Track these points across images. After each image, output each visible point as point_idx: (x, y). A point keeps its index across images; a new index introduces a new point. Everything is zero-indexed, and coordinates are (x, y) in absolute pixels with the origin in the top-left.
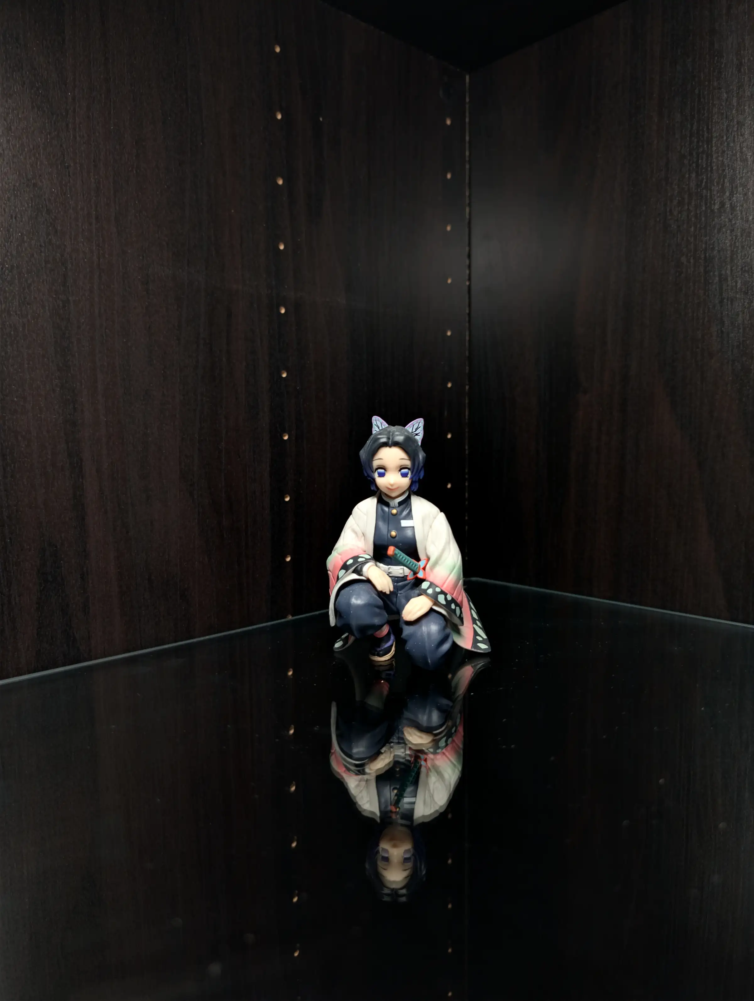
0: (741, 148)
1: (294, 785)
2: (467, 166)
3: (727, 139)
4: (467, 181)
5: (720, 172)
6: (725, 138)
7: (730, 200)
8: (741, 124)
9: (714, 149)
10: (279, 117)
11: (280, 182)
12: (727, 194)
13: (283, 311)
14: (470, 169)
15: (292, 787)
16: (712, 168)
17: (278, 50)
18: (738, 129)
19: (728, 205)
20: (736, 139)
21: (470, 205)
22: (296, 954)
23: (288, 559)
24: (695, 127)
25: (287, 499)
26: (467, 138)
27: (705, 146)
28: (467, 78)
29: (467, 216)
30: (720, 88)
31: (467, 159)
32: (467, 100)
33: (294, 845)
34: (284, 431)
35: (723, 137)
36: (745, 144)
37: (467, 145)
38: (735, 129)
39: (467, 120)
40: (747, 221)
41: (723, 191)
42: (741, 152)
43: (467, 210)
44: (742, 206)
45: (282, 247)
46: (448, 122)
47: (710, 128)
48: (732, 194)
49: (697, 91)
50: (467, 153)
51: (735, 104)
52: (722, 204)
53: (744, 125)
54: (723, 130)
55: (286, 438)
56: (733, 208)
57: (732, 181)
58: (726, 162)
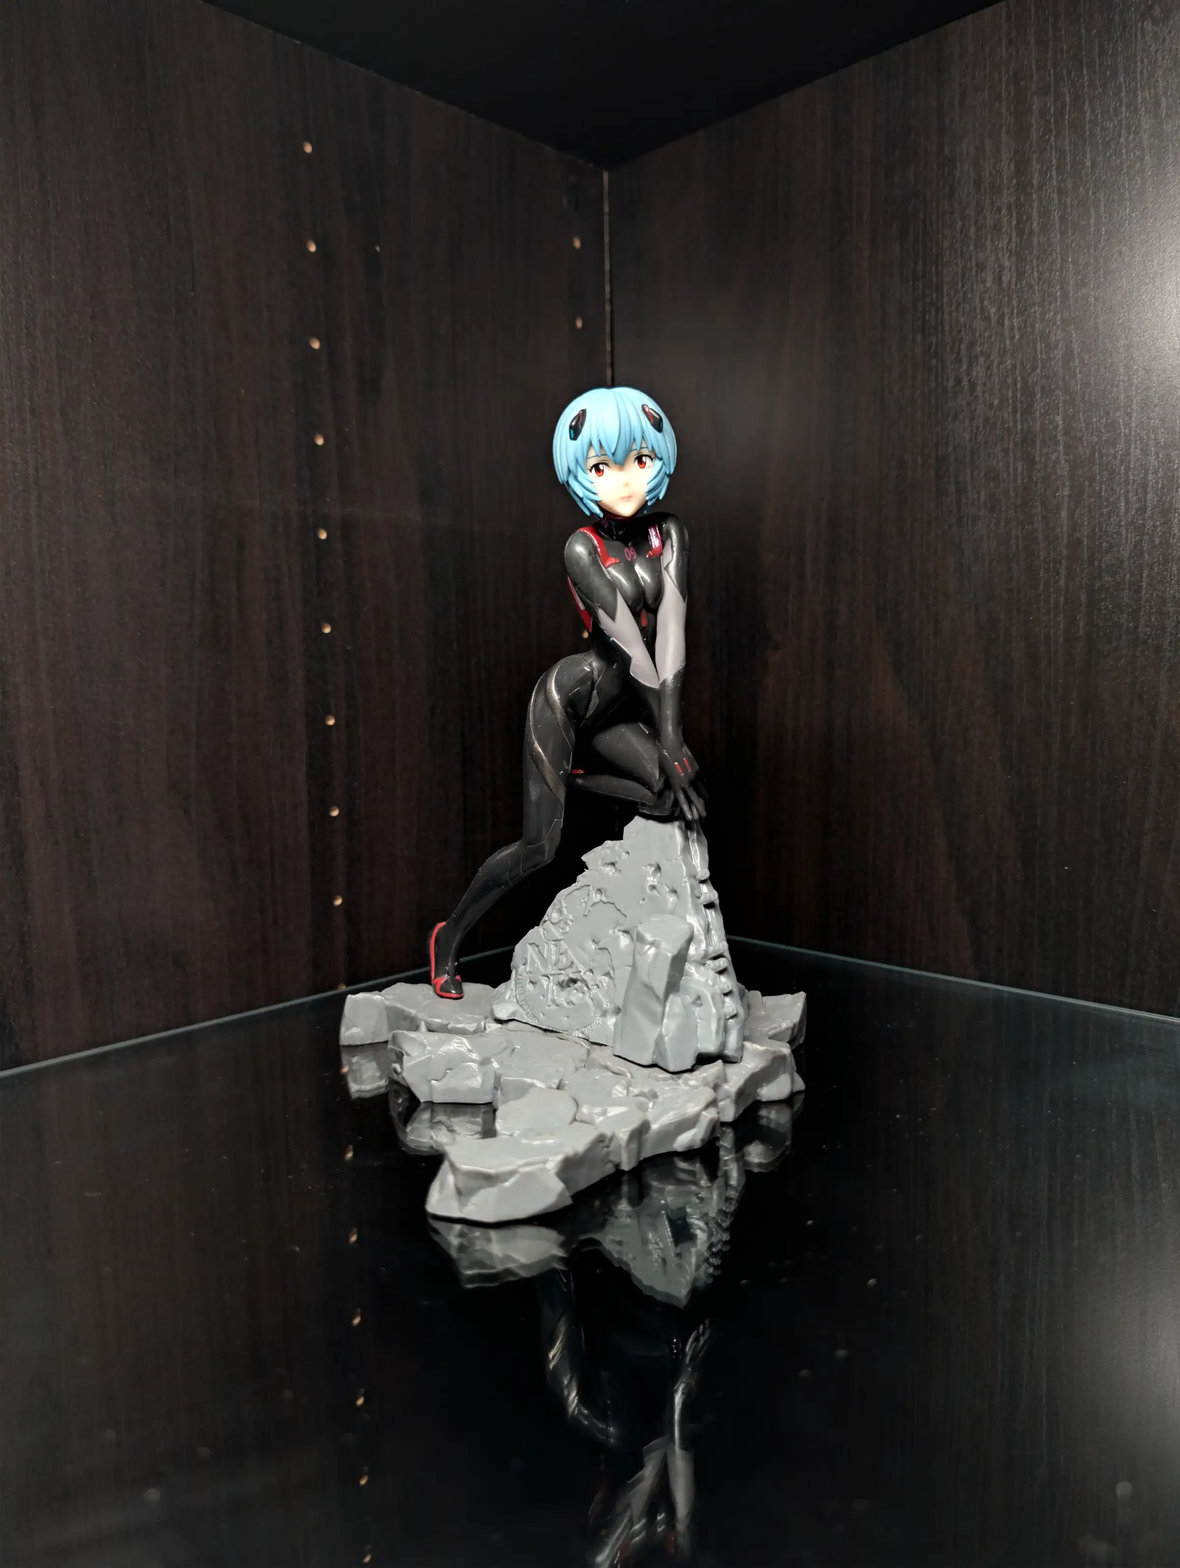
0: (982, 300)
1: (354, 1234)
2: (608, 308)
3: (963, 286)
4: (608, 330)
5: (954, 333)
6: (960, 285)
7: (968, 375)
8: (981, 267)
9: (946, 300)
10: (313, 248)
11: (316, 345)
12: (965, 367)
13: (323, 535)
14: (612, 312)
15: (352, 1236)
16: (943, 327)
18: (977, 273)
19: (965, 382)
20: (975, 287)
22: (363, 1482)
24: (920, 268)
26: (607, 266)
27: (934, 296)
28: (606, 176)
30: (952, 213)
31: (608, 296)
33: (357, 1321)
34: (327, 713)
35: (957, 284)
36: (987, 296)
37: (607, 277)
38: (974, 273)
39: (607, 239)
40: (991, 406)
41: (958, 360)
42: (983, 308)
44: (985, 384)
45: (320, 441)
47: (940, 269)
48: (970, 366)
49: (921, 215)
50: (607, 289)
51: (973, 237)
52: (958, 381)
53: (985, 267)
54: (957, 273)
56: (973, 387)
57: (972, 345)
58: (962, 320)
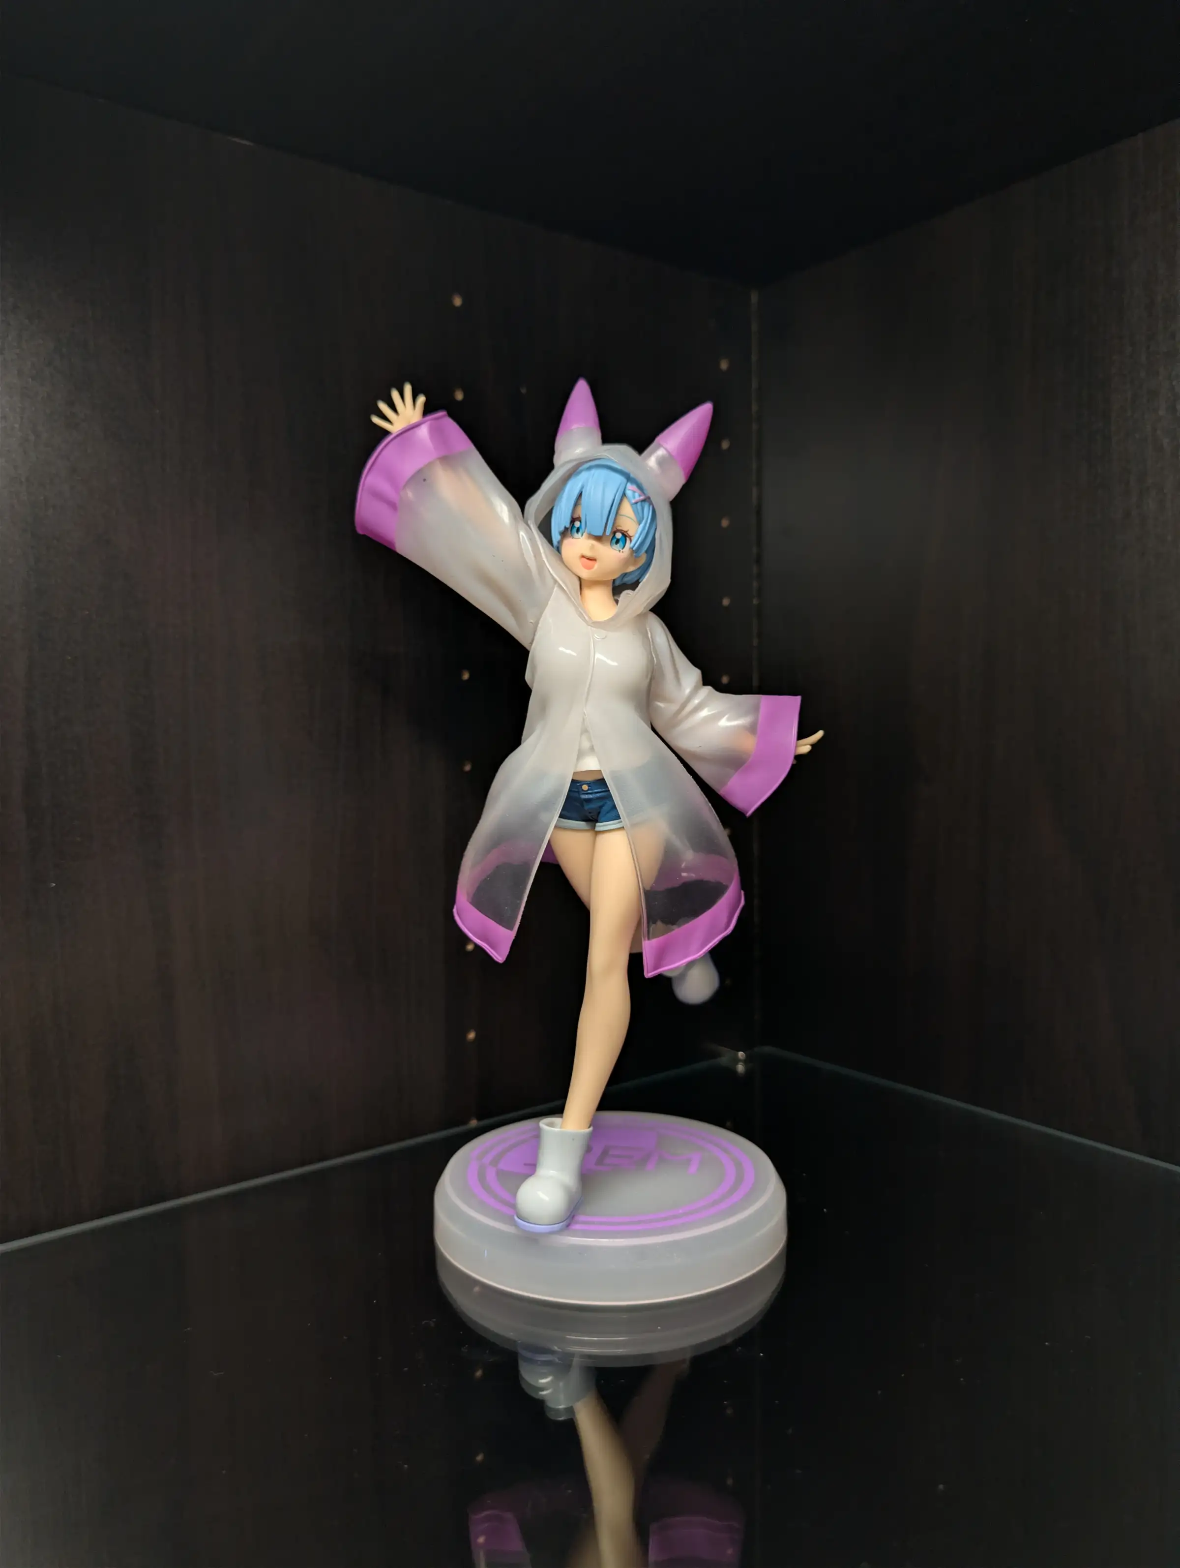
13: (466, 676)
17: (458, 301)
23: (472, 1035)
26: (754, 385)
28: (754, 298)
29: (754, 501)
31: (755, 415)
32: (754, 327)
37: (754, 395)
43: (755, 491)
46: (724, 365)
51: (1144, 363)
52: (1127, 514)
53: (1157, 395)
54: (1126, 400)
56: (1143, 520)
57: (1142, 476)
58: (1132, 449)
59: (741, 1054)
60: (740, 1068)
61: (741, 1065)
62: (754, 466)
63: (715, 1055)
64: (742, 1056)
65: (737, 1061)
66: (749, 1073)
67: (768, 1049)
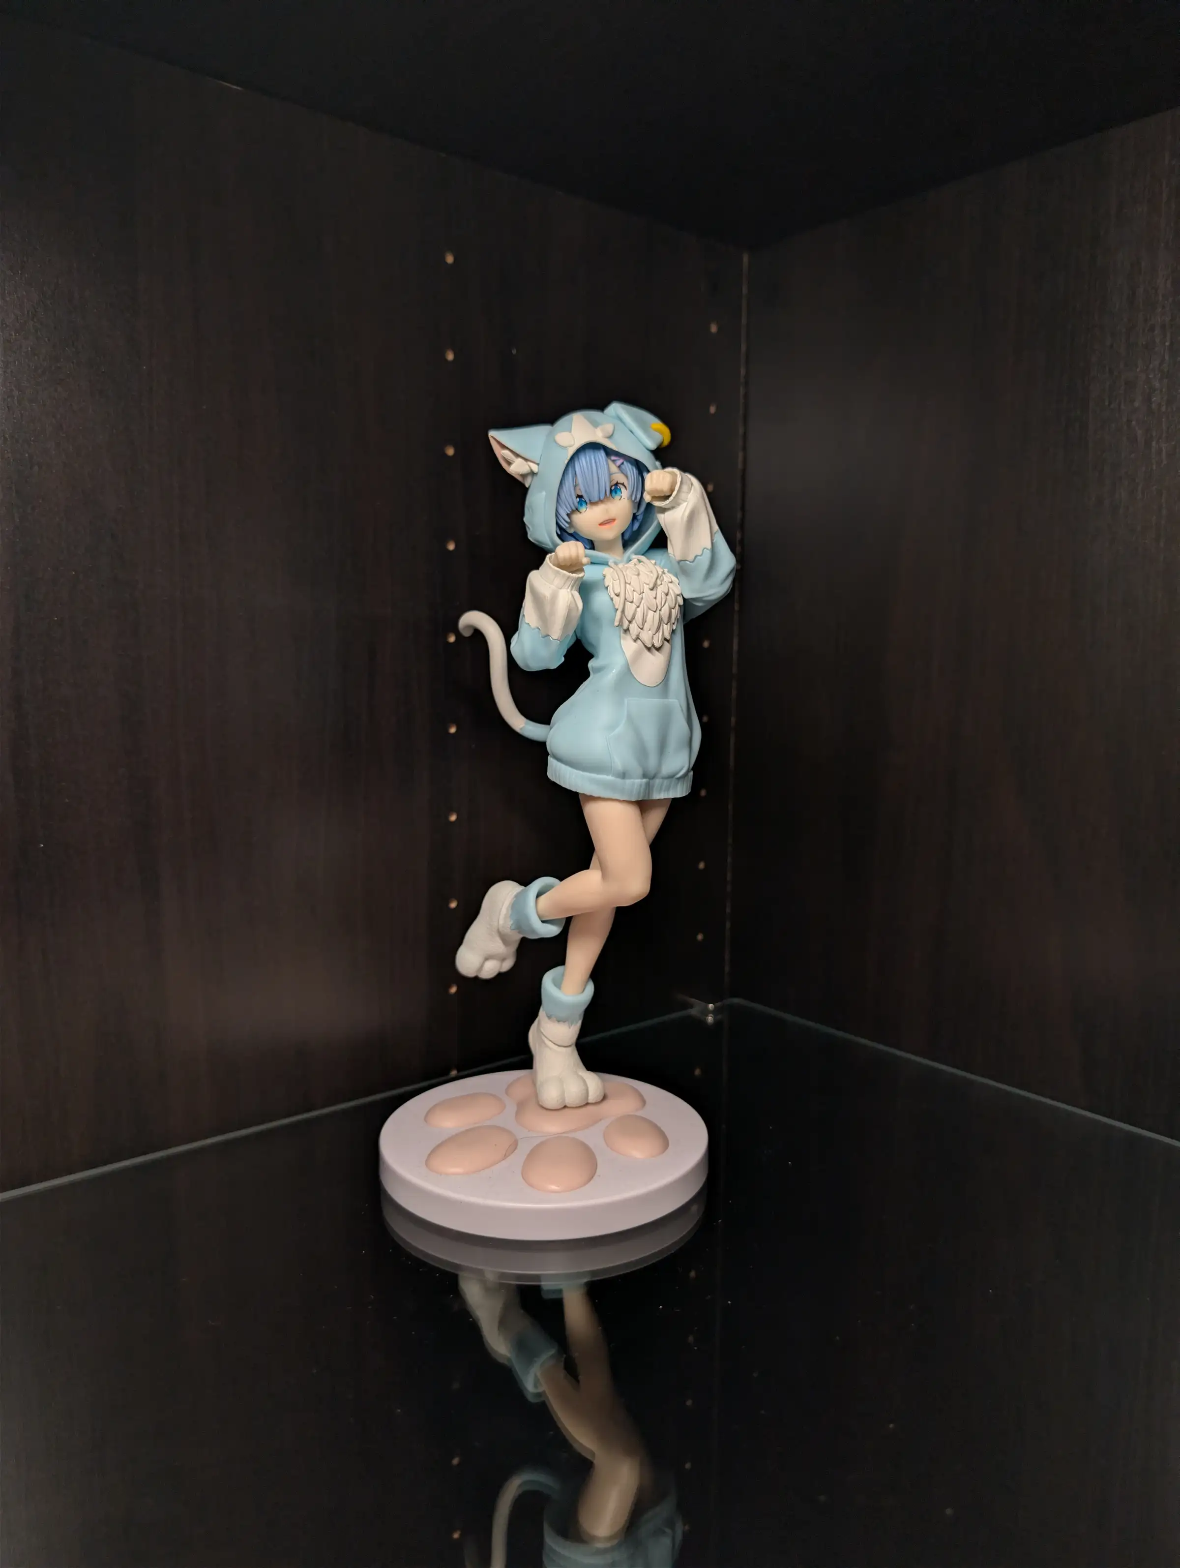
17: (450, 259)
21: (744, 449)
23: (454, 989)
25: (453, 905)
29: (740, 466)
43: (741, 455)
46: (714, 329)
55: (453, 818)
59: (711, 1006)
60: (710, 1019)
61: (711, 1017)
62: (741, 431)
63: (687, 1006)
64: (712, 1007)
65: (706, 1012)
66: (718, 1024)
67: (736, 1000)
